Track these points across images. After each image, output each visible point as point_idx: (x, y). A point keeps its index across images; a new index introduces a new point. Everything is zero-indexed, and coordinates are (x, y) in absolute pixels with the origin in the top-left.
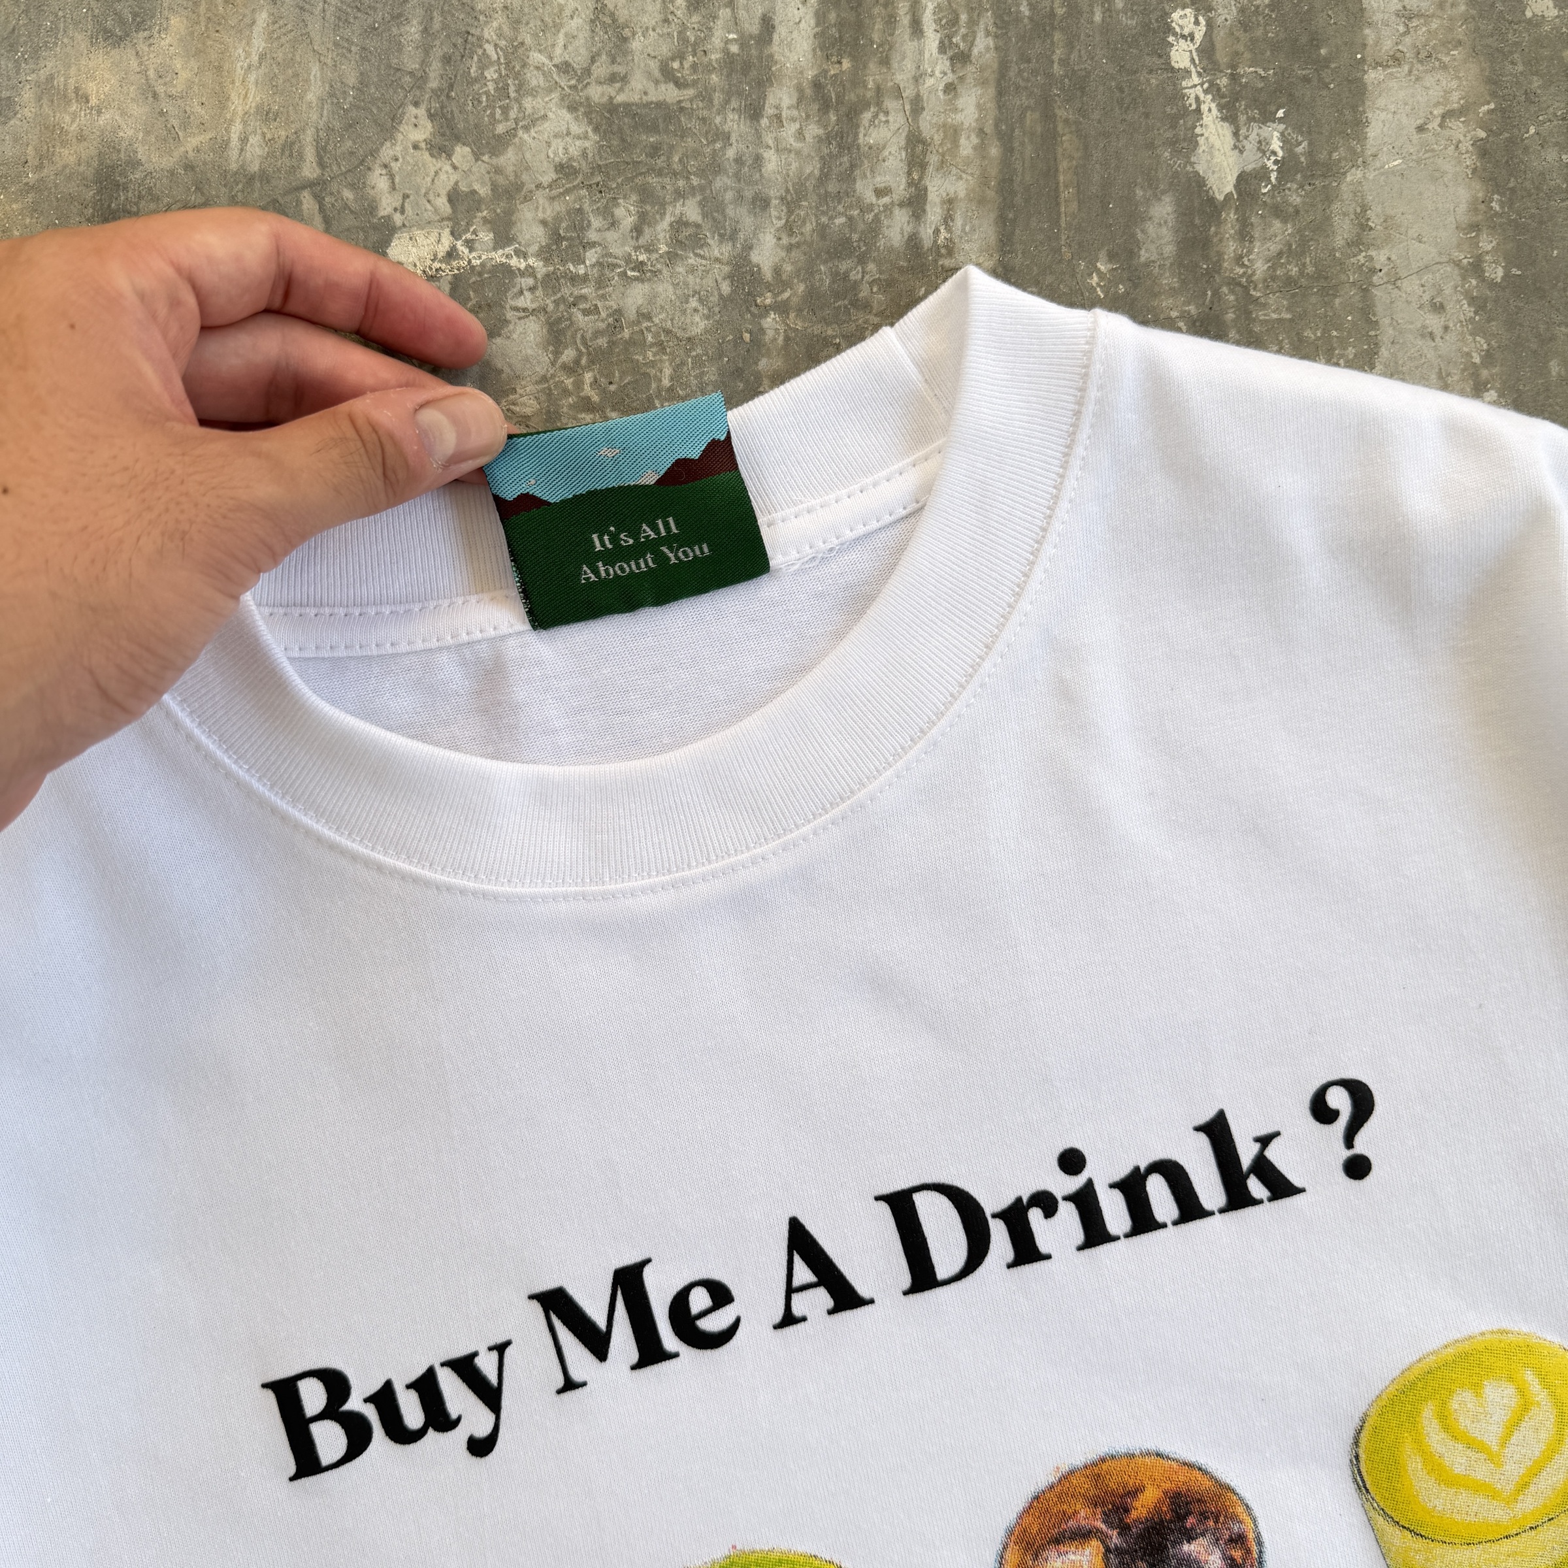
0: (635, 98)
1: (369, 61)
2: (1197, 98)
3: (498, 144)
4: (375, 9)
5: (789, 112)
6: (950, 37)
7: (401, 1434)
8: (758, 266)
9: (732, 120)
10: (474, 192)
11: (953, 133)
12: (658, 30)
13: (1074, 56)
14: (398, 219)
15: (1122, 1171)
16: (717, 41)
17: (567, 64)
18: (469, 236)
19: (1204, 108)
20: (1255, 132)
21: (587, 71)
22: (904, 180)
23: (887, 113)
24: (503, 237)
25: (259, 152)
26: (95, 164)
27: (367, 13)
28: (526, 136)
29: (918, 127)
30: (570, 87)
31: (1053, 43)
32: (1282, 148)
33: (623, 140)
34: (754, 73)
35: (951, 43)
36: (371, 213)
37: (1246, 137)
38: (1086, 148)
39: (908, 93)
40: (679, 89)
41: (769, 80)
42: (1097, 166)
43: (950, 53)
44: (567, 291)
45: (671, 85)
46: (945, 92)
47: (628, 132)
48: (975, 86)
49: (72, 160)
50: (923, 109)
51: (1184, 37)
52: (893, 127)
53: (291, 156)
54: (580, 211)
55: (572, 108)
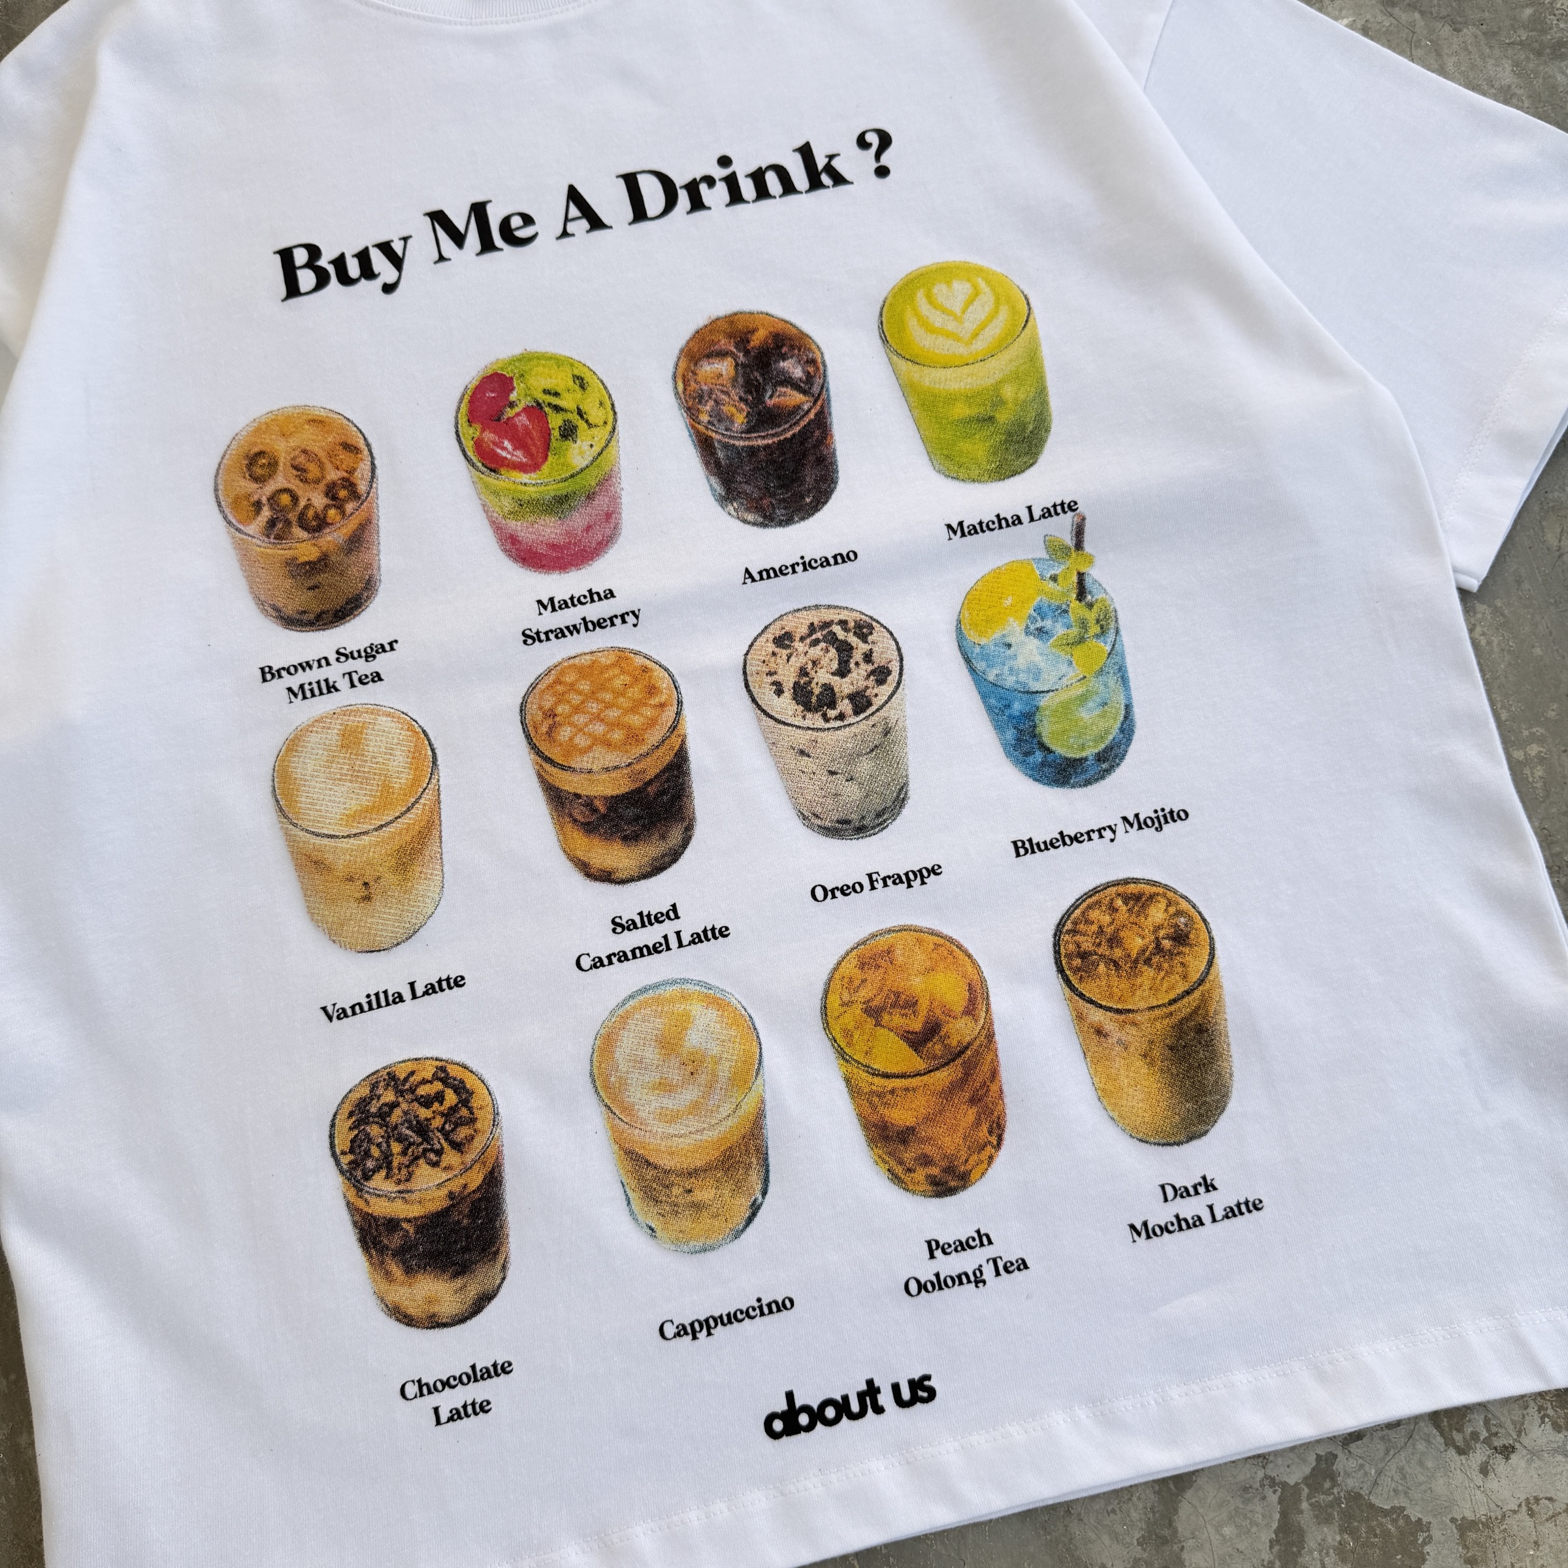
7: (346, 281)
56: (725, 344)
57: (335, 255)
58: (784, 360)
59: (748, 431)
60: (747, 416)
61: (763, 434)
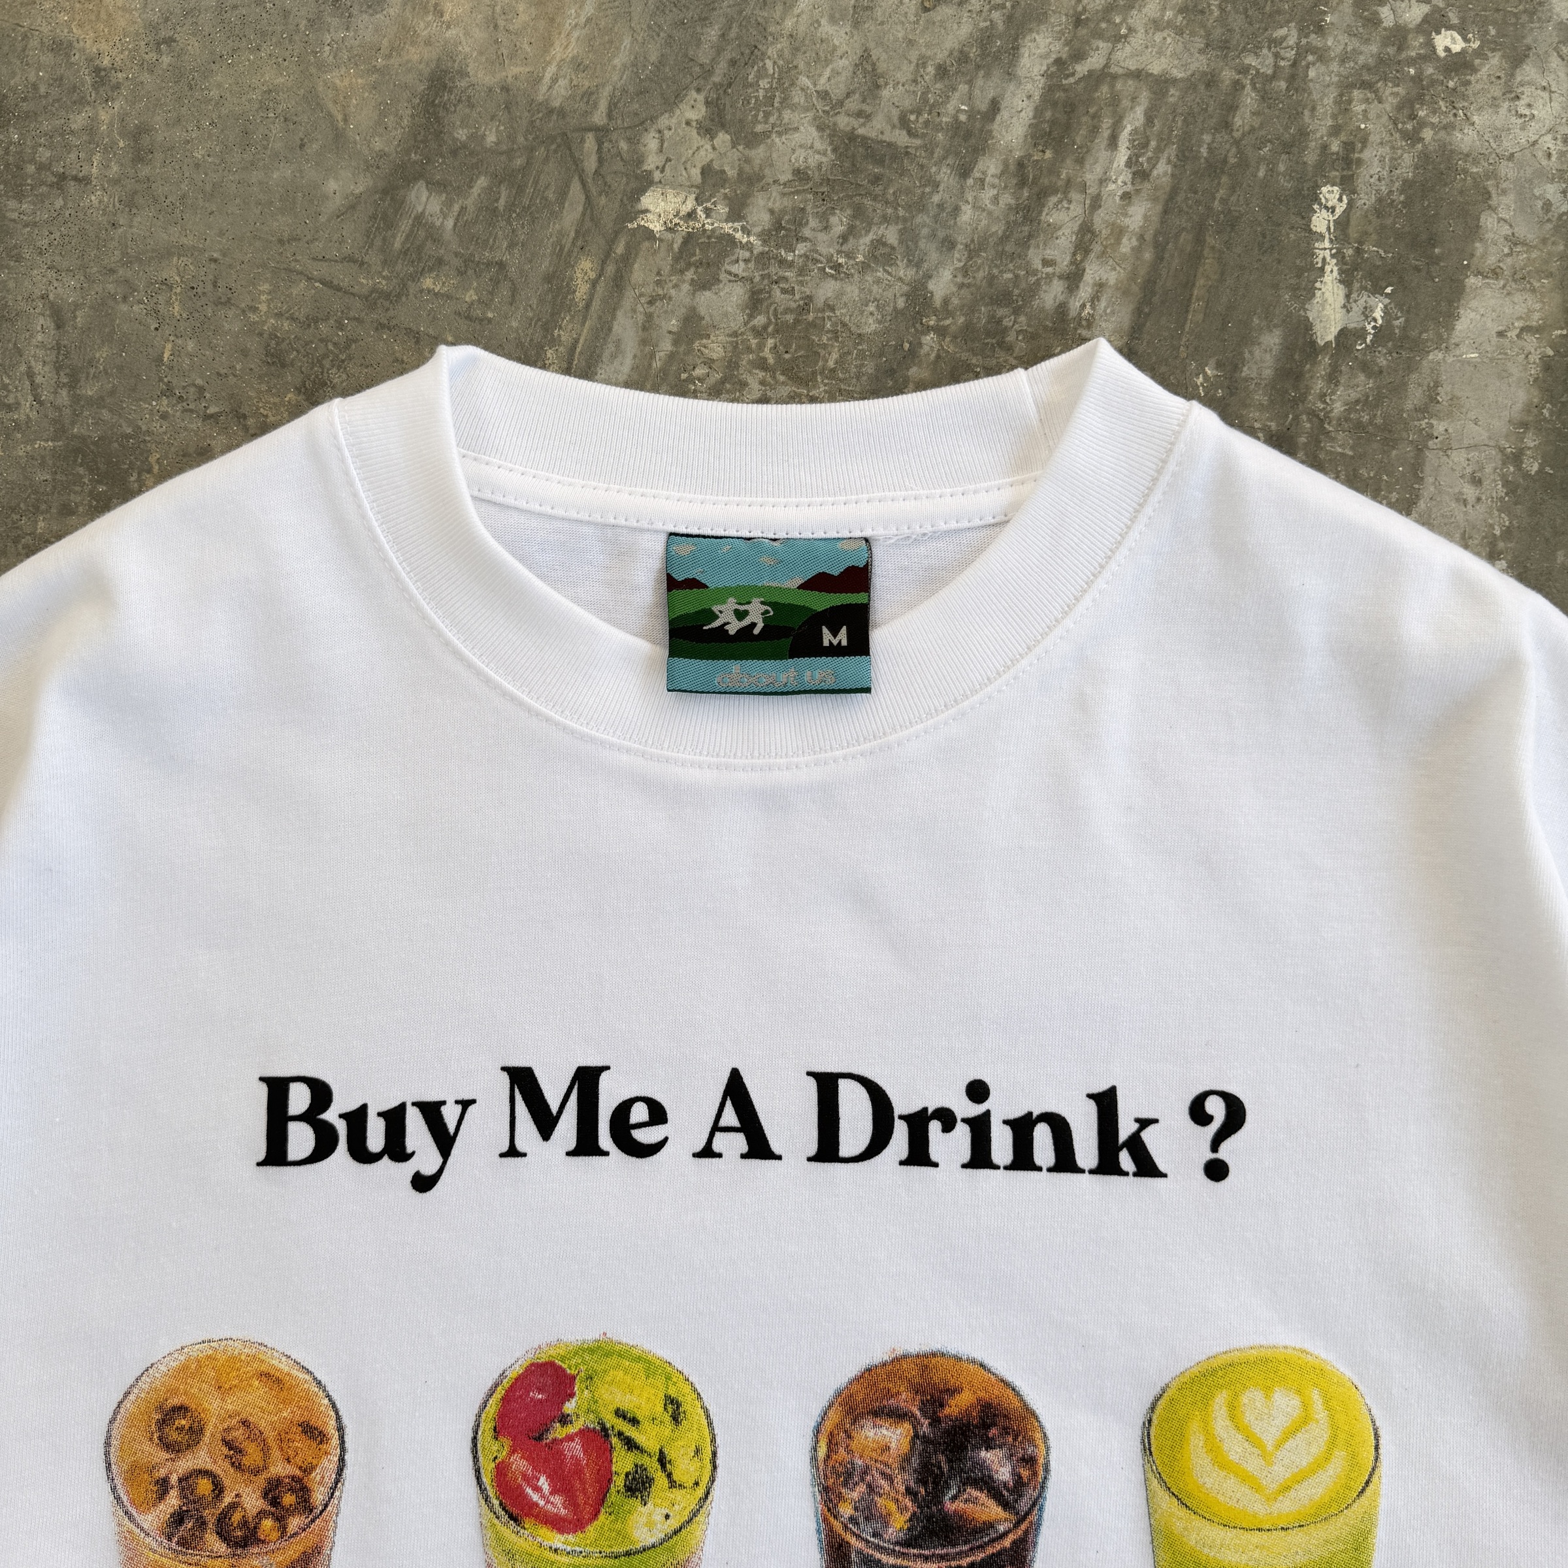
0: (873, 135)
1: (671, 47)
2: (1324, 259)
3: (753, 140)
4: (688, 9)
5: (992, 179)
6: (1137, 156)
7: (361, 1154)
8: (932, 293)
9: (945, 173)
10: (723, 172)
11: (1119, 232)
12: (906, 86)
13: (1233, 199)
14: (657, 175)
15: (1017, 1113)
16: (950, 107)
17: (827, 93)
18: (709, 205)
19: (1328, 268)
20: (1364, 299)
21: (841, 103)
22: (1068, 258)
23: (1070, 202)
24: (736, 214)
25: (563, 92)
26: (433, 65)
27: (681, 10)
28: (777, 140)
29: (1092, 220)
30: (824, 111)
31: (1219, 184)
32: (1382, 318)
33: (854, 165)
34: (973, 141)
35: (1137, 161)
36: (637, 165)
37: (1355, 301)
38: (1222, 274)
39: (1092, 191)
40: (910, 137)
41: (983, 150)
42: (1228, 290)
43: (1134, 169)
44: (774, 269)
45: (905, 132)
46: (1121, 198)
47: (859, 159)
48: (1147, 200)
49: (416, 57)
50: (1100, 206)
51: (1326, 208)
52: (1072, 214)
53: (587, 102)
54: (803, 210)
55: (820, 128)
56: (905, 1400)
57: (352, 1106)
58: (989, 1448)
59: (907, 1543)
60: (910, 1520)
61: (926, 1552)
